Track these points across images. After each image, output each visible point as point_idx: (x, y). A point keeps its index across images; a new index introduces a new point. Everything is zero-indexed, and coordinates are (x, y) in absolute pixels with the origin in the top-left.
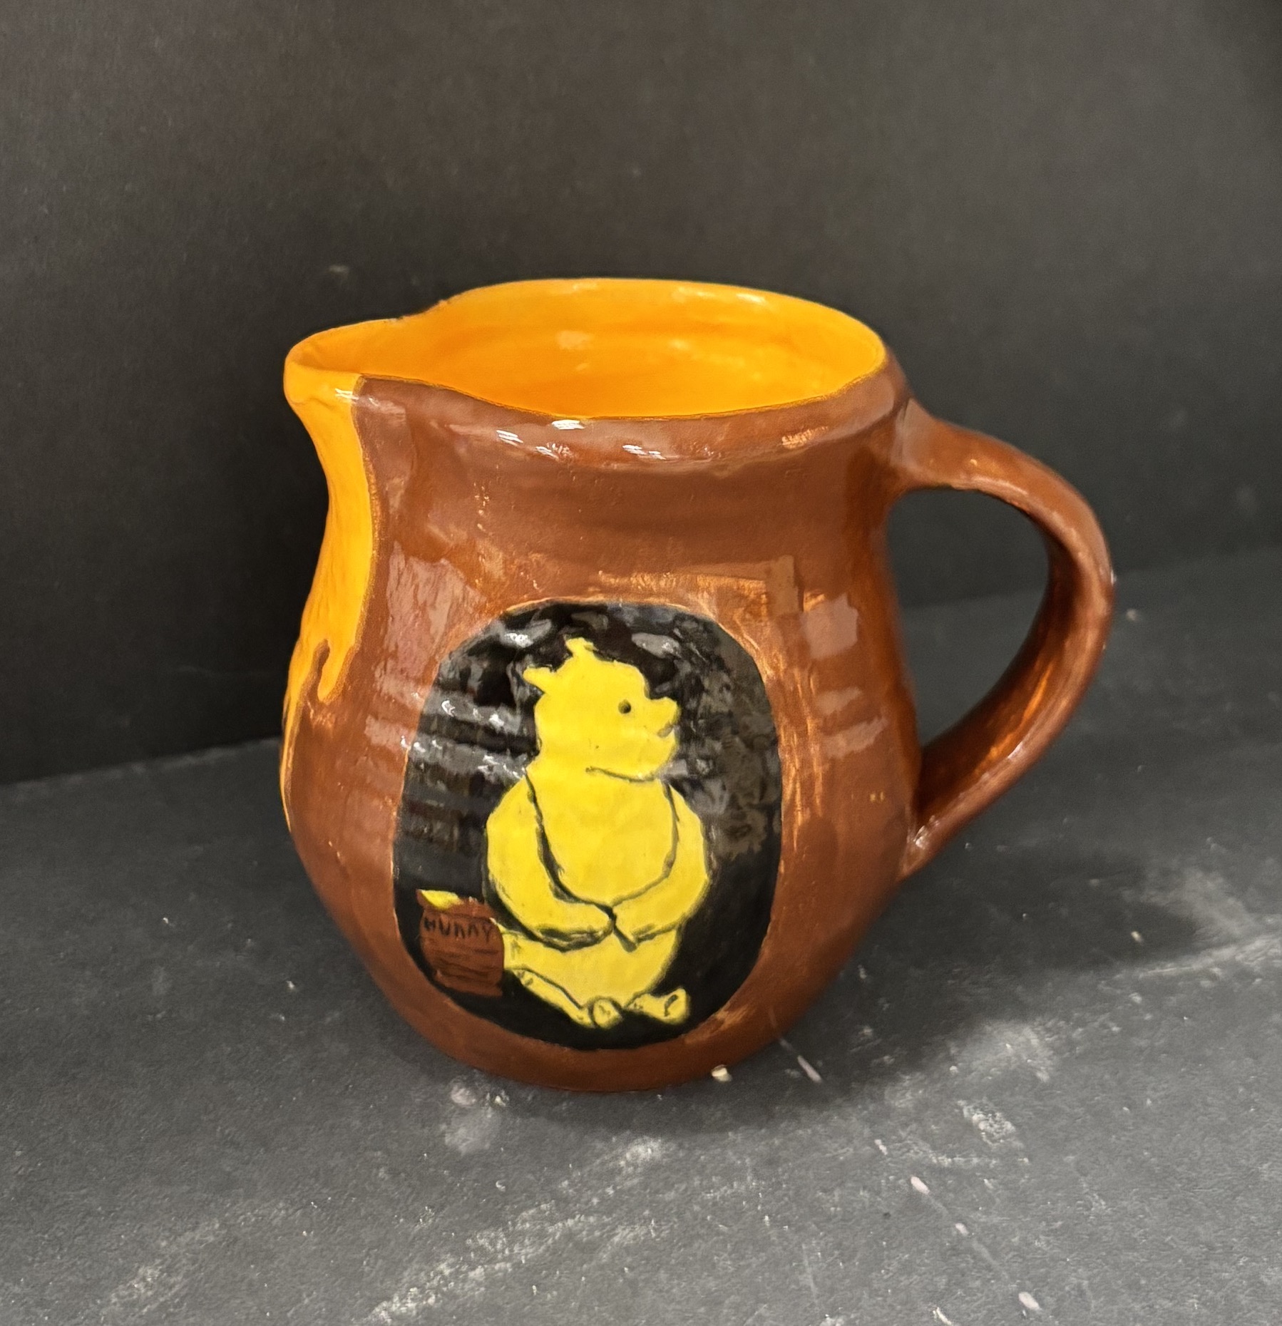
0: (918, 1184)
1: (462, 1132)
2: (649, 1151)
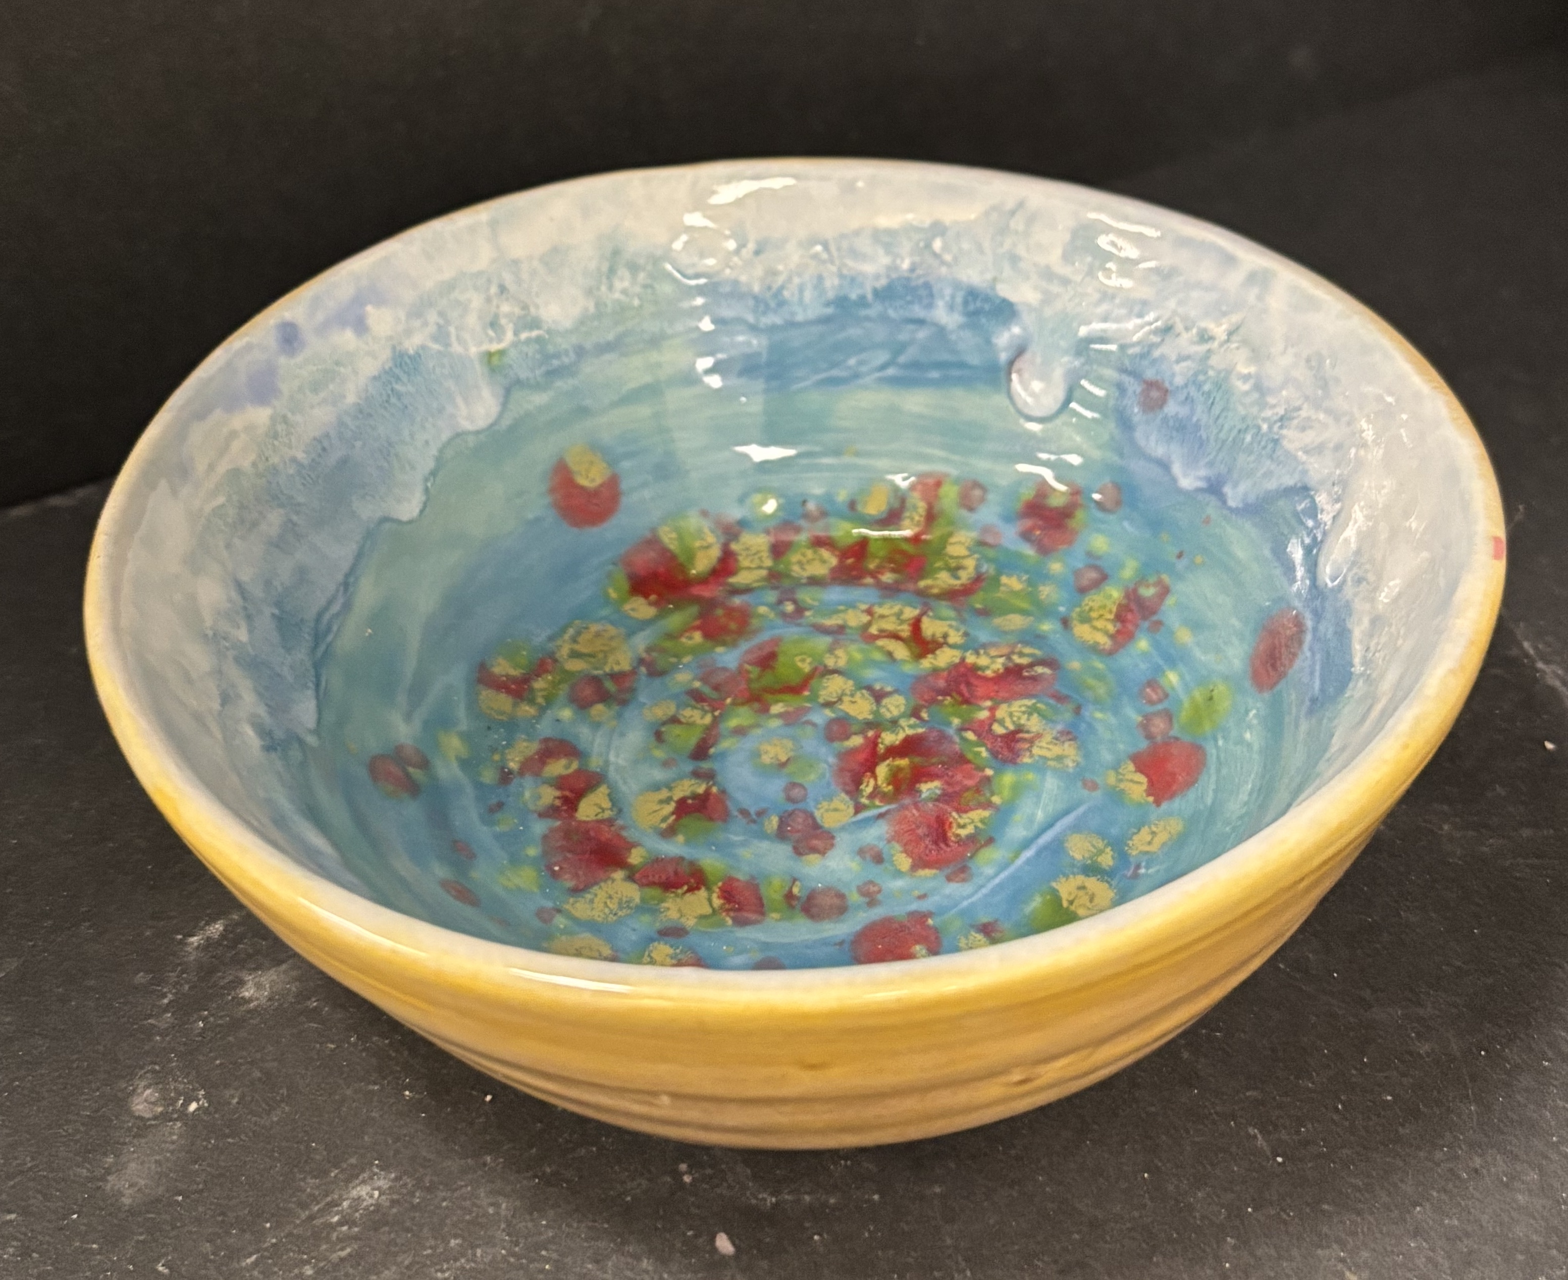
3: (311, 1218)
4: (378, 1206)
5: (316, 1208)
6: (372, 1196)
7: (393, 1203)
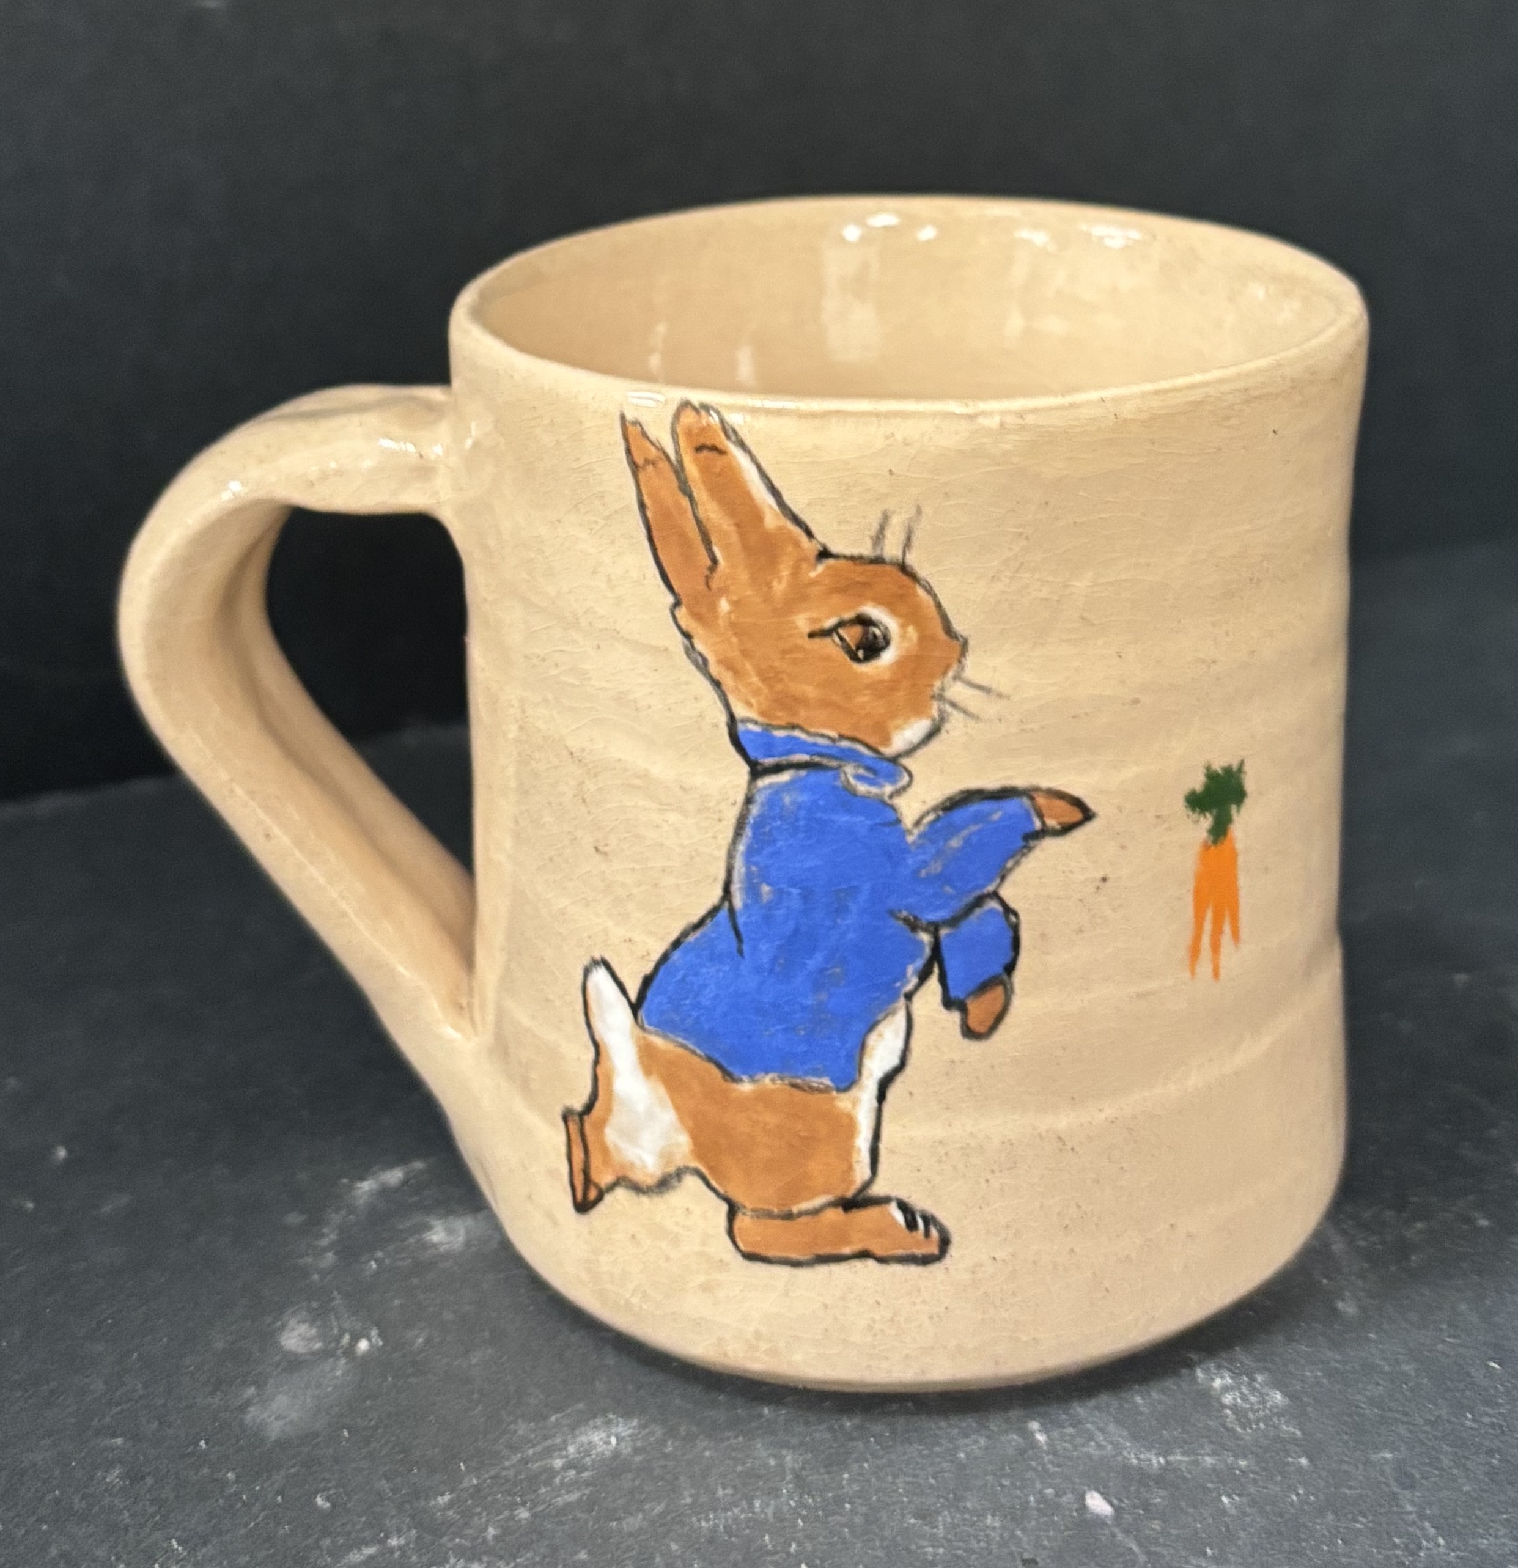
0: (1097, 1503)
1: (281, 1402)
2: (613, 1440)
3: (525, 1461)
4: (616, 1454)
5: (531, 1452)
6: (608, 1443)
7: (636, 1451)
